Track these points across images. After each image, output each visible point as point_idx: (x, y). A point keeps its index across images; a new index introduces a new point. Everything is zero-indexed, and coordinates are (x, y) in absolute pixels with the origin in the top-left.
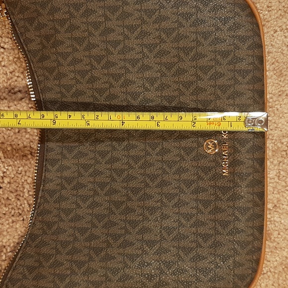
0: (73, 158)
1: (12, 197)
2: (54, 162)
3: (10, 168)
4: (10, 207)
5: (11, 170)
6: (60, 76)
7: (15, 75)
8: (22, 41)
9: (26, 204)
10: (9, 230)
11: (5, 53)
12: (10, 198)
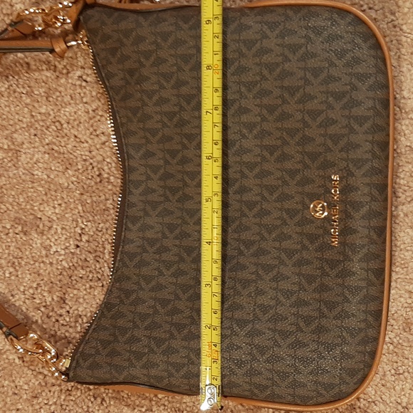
0: (157, 216)
1: (91, 257)
2: (135, 220)
3: (89, 223)
4: (88, 270)
5: (90, 227)
6: (147, 117)
7: (98, 114)
8: (103, 75)
9: (106, 268)
10: (86, 297)
11: (88, 88)
12: (88, 259)
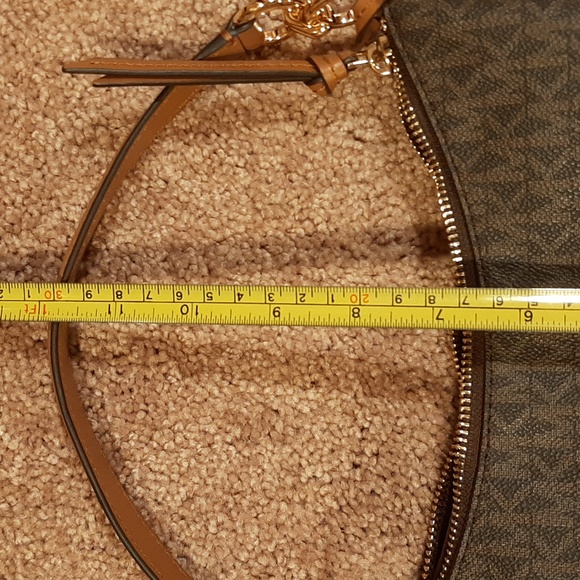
2: (510, 412)
3: (377, 419)
4: (380, 512)
5: (378, 425)
6: (531, 203)
7: (387, 204)
8: (434, 122)
9: (415, 508)
11: (366, 153)
12: (379, 491)
